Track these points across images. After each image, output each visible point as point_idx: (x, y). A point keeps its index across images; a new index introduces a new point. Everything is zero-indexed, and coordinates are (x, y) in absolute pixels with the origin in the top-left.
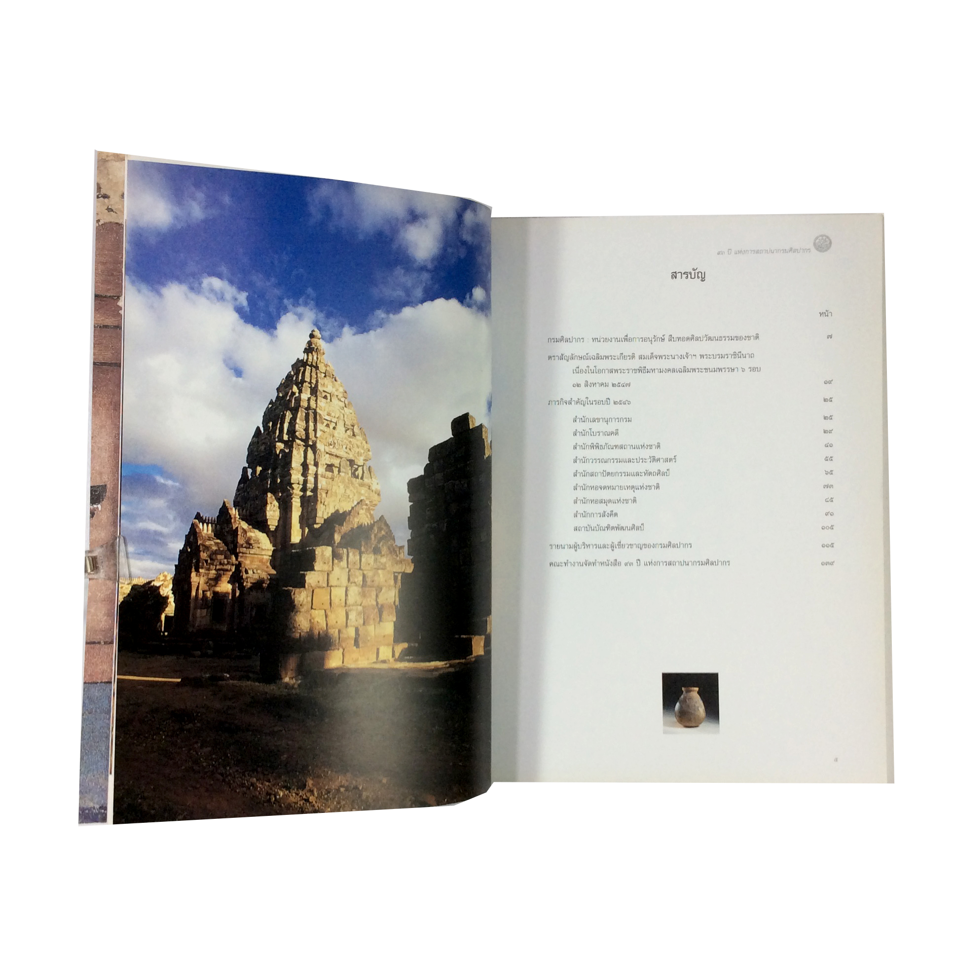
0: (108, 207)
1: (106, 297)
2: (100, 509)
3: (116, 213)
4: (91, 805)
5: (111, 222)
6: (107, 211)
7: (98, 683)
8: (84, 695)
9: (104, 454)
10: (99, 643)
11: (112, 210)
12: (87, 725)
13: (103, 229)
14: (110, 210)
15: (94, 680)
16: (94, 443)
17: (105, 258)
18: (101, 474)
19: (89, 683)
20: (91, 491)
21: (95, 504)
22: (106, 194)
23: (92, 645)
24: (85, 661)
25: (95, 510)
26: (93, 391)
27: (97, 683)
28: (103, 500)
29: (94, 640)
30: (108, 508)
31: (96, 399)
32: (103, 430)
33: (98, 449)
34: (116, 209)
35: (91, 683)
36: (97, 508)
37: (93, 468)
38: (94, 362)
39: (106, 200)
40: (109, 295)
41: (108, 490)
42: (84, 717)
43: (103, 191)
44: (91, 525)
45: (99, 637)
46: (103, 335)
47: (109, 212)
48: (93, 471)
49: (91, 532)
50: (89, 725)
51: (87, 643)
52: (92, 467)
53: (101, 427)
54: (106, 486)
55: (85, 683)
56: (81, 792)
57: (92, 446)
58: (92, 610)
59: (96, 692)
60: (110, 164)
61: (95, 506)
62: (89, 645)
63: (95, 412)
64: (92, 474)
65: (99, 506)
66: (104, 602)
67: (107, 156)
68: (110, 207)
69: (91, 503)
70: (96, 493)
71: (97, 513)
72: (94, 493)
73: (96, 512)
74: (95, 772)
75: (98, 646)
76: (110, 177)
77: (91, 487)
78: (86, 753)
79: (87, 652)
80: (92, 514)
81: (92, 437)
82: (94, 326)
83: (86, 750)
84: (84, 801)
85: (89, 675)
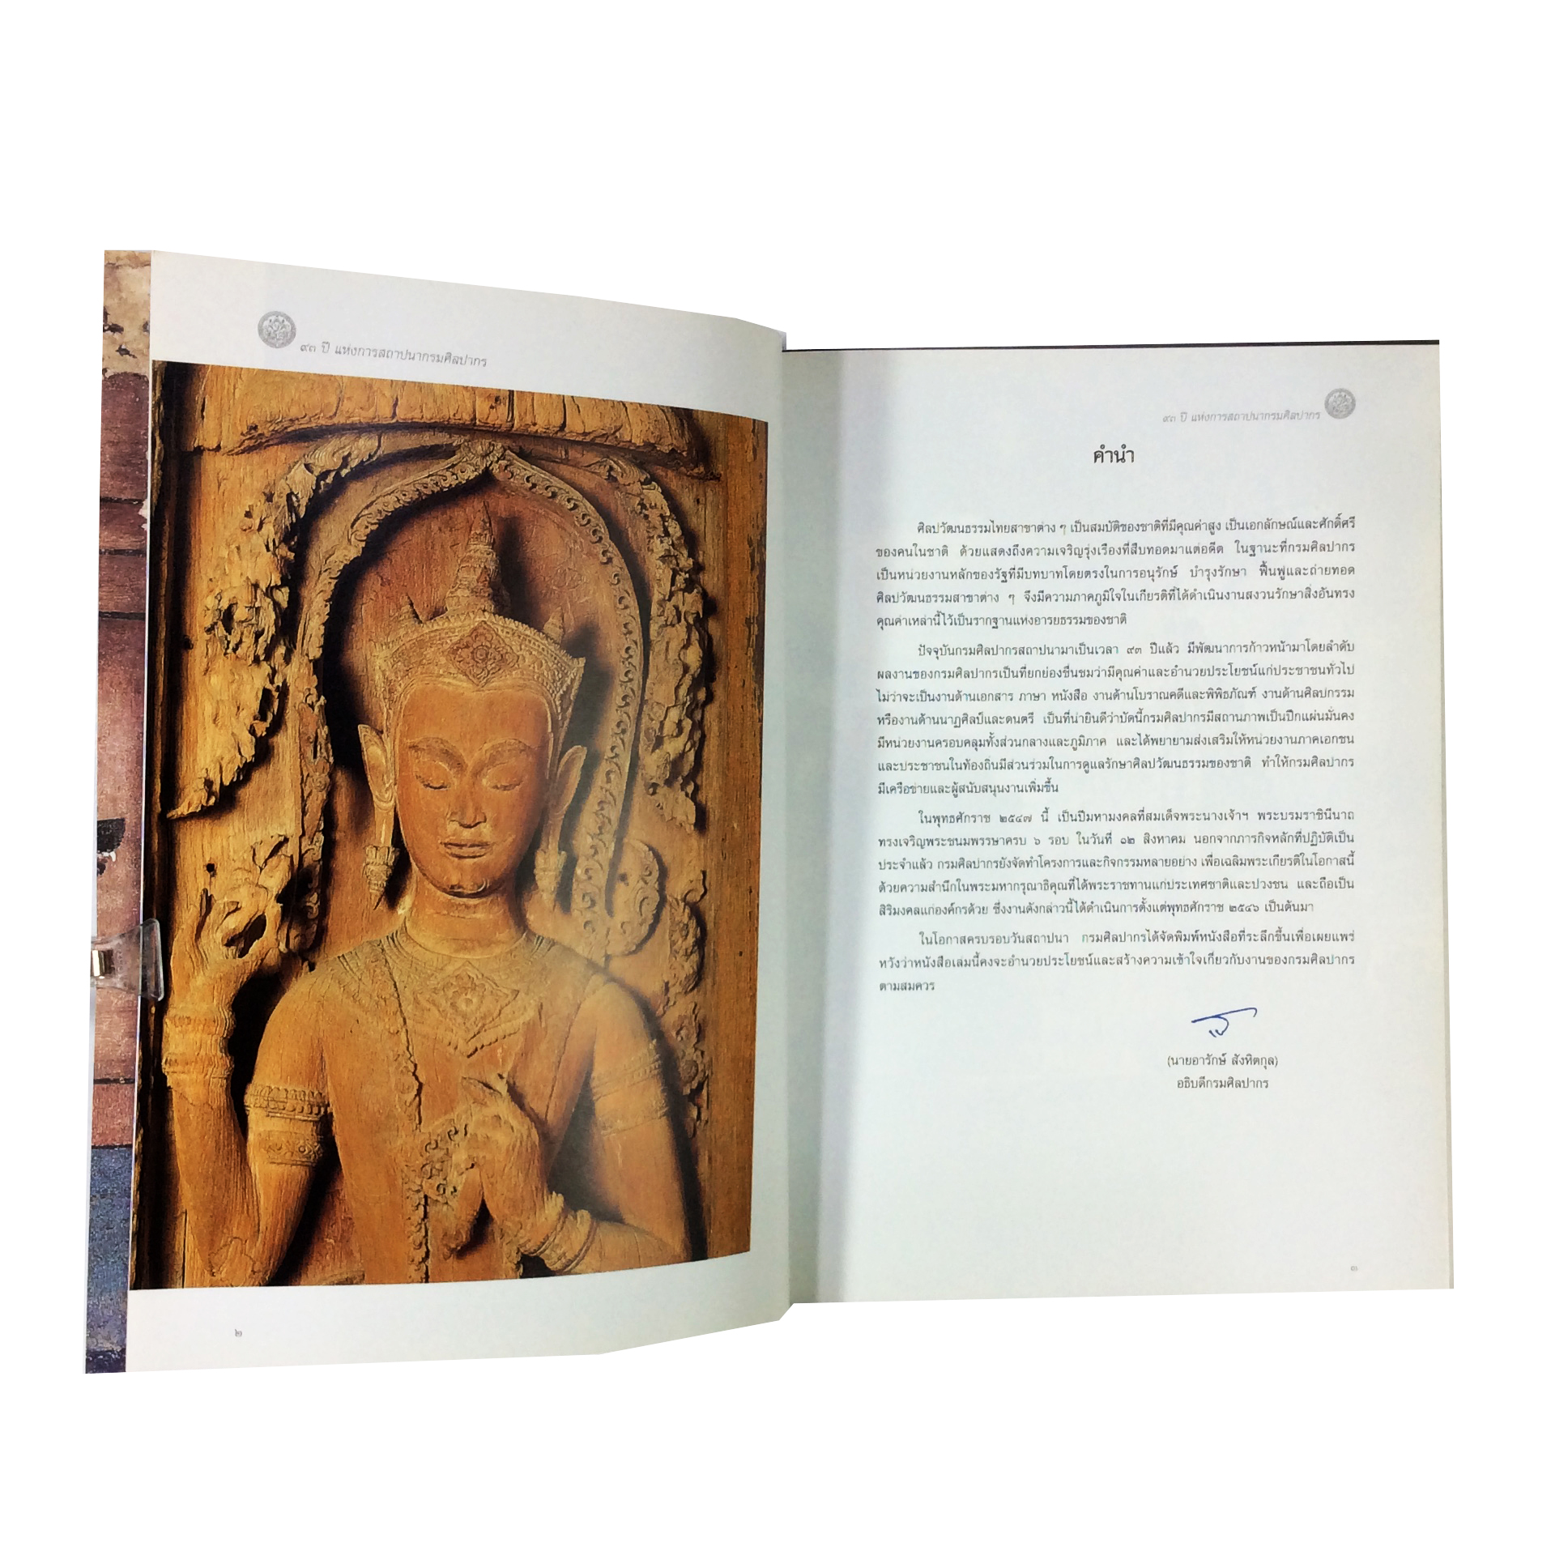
0: (121, 346)
1: (119, 500)
2: (114, 860)
3: (134, 357)
4: (107, 1346)
5: (125, 373)
6: (118, 353)
7: (116, 1147)
8: (92, 1166)
9: (120, 767)
10: (116, 1081)
11: (127, 353)
12: (98, 1217)
13: (113, 384)
14: (123, 351)
15: (109, 1142)
16: (101, 748)
17: (116, 434)
18: (114, 800)
19: (100, 1147)
20: (99, 829)
21: (106, 851)
22: (116, 325)
23: (105, 1086)
24: (94, 1111)
25: (106, 861)
26: (99, 662)
27: (113, 1147)
28: (119, 845)
29: (108, 1077)
30: (129, 856)
31: (105, 673)
32: (118, 726)
33: (110, 759)
34: (134, 350)
35: (104, 1148)
36: (110, 857)
37: (100, 792)
38: (100, 612)
39: (117, 335)
40: (123, 497)
41: (126, 828)
42: (93, 1203)
43: (111, 320)
44: (99, 886)
45: (117, 1071)
46: (116, 567)
47: (122, 355)
48: (102, 797)
49: (99, 898)
50: (101, 1217)
51: (96, 1082)
52: (99, 789)
53: (115, 721)
54: (123, 820)
55: (93, 1147)
56: (89, 1326)
57: (99, 754)
58: (104, 1027)
59: (111, 1162)
60: (120, 272)
61: (106, 854)
62: (99, 1085)
63: (104, 697)
64: (100, 801)
65: (113, 854)
66: (123, 1015)
67: (118, 259)
68: (123, 347)
69: (98, 849)
70: (107, 833)
71: (110, 867)
72: (103, 832)
73: (107, 865)
74: (113, 1294)
75: (114, 1086)
76: (124, 295)
77: (99, 822)
79: (96, 1096)
80: (101, 867)
81: (99, 739)
82: (100, 550)
83: (98, 1256)
84: (94, 1340)
85: (100, 1135)
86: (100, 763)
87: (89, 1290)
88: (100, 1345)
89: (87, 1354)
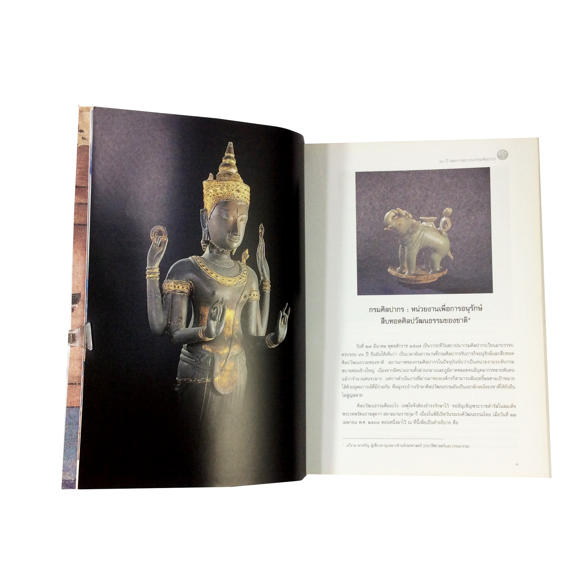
0: (83, 137)
1: (81, 187)
2: (77, 307)
3: (87, 140)
4: (69, 478)
5: (84, 145)
6: (82, 139)
7: (74, 407)
8: (66, 414)
9: (80, 276)
10: (76, 384)
11: (85, 139)
12: (68, 432)
13: (80, 149)
14: (84, 138)
15: (72, 405)
16: (74, 269)
17: (81, 165)
18: (78, 287)
19: (69, 407)
20: (72, 297)
22: (81, 130)
23: (72, 385)
24: (68, 394)
25: (74, 308)
26: (74, 240)
27: (73, 407)
28: (79, 302)
29: (73, 382)
30: (82, 306)
31: (75, 244)
32: (79, 262)
33: (76, 273)
34: (87, 138)
35: (71, 407)
36: (76, 306)
37: (73, 284)
38: (74, 224)
39: (82, 133)
40: (83, 186)
41: (81, 296)
42: (66, 427)
43: (80, 128)
44: (72, 316)
45: (75, 381)
46: (80, 208)
47: (83, 139)
49: (72, 320)
50: (69, 432)
51: (69, 384)
53: (78, 260)
54: (80, 294)
55: (67, 407)
56: (63, 471)
57: (73, 271)
58: (72, 365)
59: (72, 412)
60: (84, 113)
61: (74, 305)
62: (69, 385)
63: (75, 252)
64: (73, 287)
65: (77, 305)
66: (79, 361)
67: (82, 109)
68: (84, 137)
69: (72, 304)
70: (75, 298)
73: (75, 309)
74: (72, 459)
75: (75, 386)
76: (84, 120)
77: (72, 294)
78: (67, 448)
79: (69, 389)
80: (73, 310)
81: (73, 266)
82: (75, 203)
83: (67, 446)
84: (65, 476)
85: (70, 403)
86: (73, 274)
87: (64, 458)
88: (67, 478)
89: (62, 481)
